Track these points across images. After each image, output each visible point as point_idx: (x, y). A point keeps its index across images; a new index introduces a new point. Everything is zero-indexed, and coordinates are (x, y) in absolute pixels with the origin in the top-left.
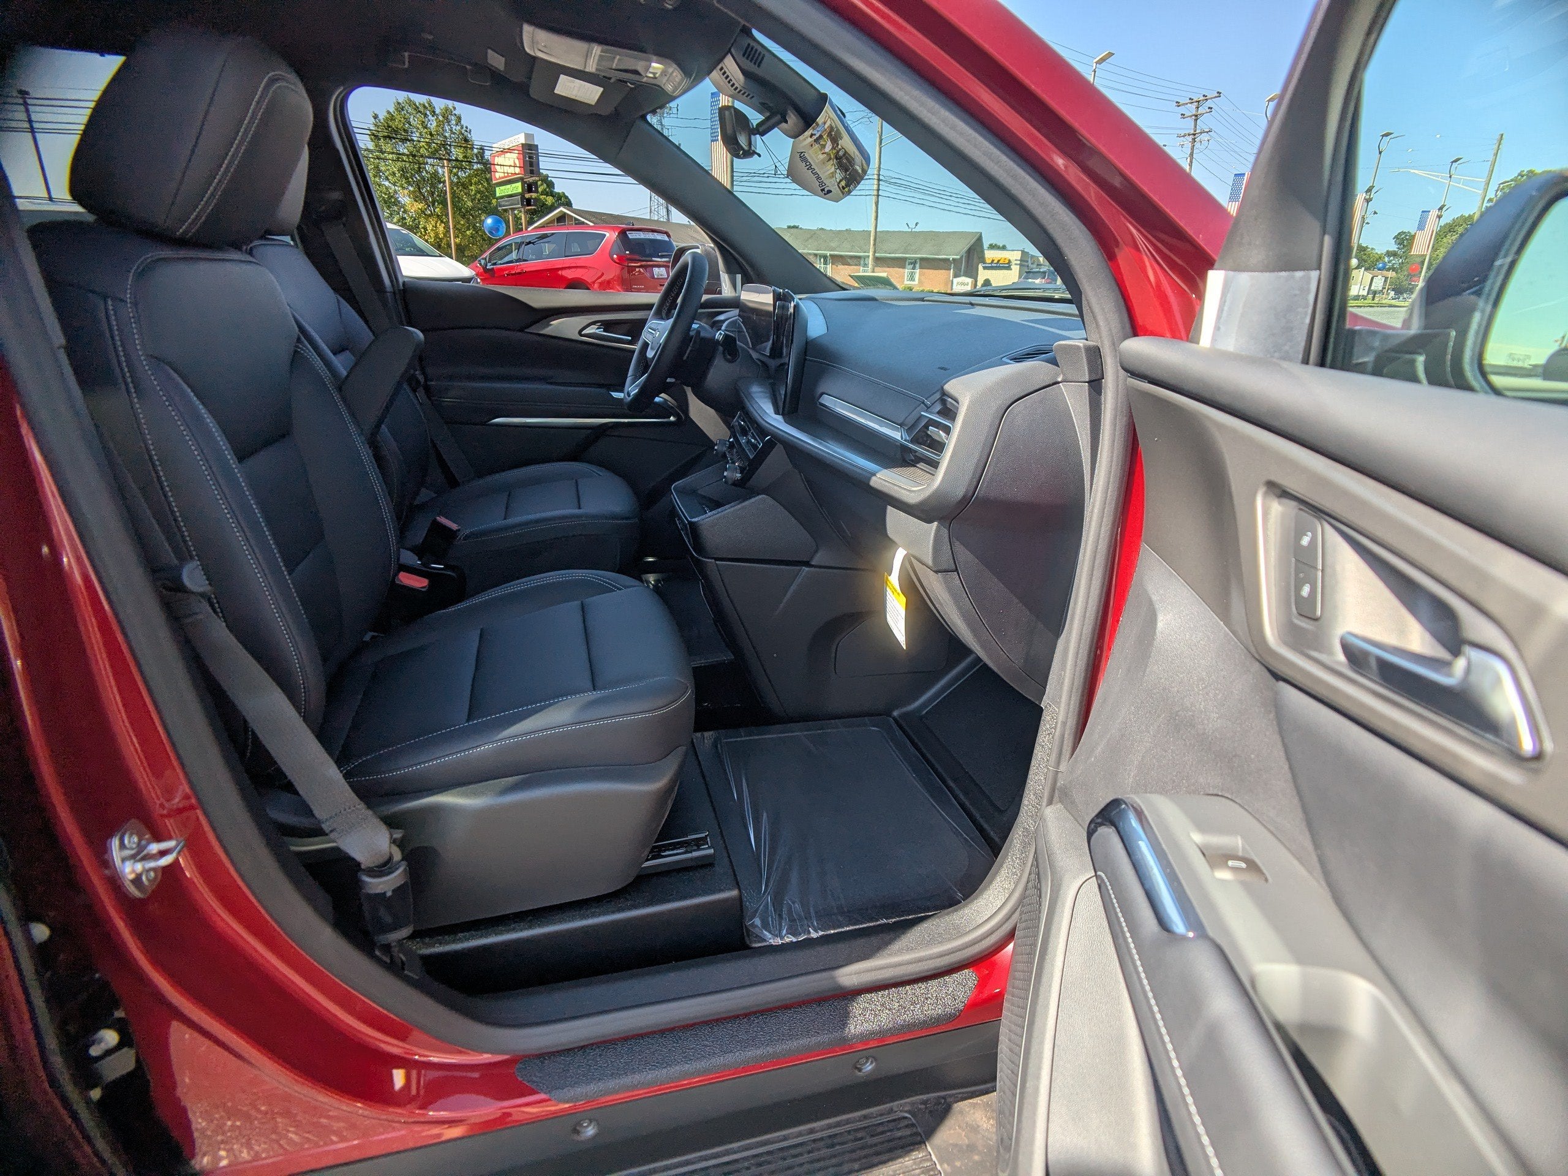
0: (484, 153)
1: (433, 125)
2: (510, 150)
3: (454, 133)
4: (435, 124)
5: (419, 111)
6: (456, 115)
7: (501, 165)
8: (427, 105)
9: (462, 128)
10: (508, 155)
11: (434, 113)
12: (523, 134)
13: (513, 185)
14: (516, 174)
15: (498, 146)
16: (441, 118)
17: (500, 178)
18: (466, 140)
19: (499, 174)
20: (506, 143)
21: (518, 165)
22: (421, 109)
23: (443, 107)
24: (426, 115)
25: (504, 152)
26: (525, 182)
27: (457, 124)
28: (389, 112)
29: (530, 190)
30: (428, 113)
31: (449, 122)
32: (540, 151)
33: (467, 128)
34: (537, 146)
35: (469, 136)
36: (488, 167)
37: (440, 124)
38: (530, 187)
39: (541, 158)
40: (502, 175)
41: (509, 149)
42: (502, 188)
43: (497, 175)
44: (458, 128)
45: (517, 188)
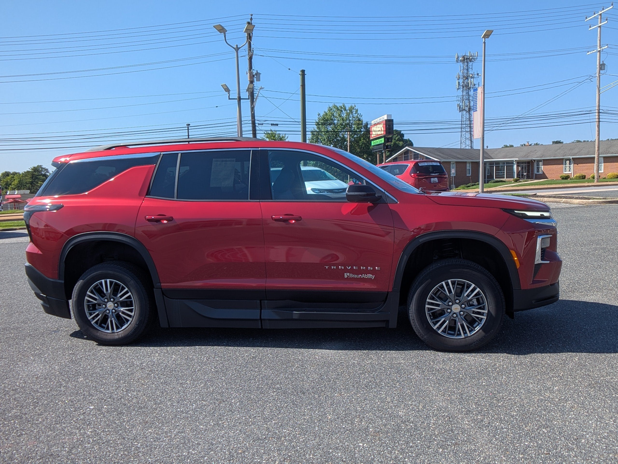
0: (367, 125)
1: (344, 115)
2: (379, 123)
3: (354, 118)
4: (345, 115)
5: (339, 110)
6: (355, 109)
7: (375, 131)
8: (342, 106)
9: (358, 114)
10: (378, 126)
11: (345, 109)
12: (386, 115)
13: (380, 140)
14: (381, 134)
15: (373, 122)
16: (348, 111)
17: (374, 137)
18: (359, 120)
19: (373, 135)
20: (378, 120)
21: (383, 130)
22: (340, 108)
23: (350, 106)
24: (342, 111)
25: (375, 125)
26: (386, 138)
27: (356, 113)
28: (325, 112)
29: (388, 142)
30: (343, 110)
31: (352, 113)
32: (394, 122)
33: (360, 114)
34: (393, 120)
35: (361, 118)
36: (368, 132)
37: (348, 115)
38: (387, 140)
39: (394, 126)
40: (374, 135)
41: (378, 123)
42: (375, 141)
43: (373, 136)
44: (356, 115)
45: (382, 140)
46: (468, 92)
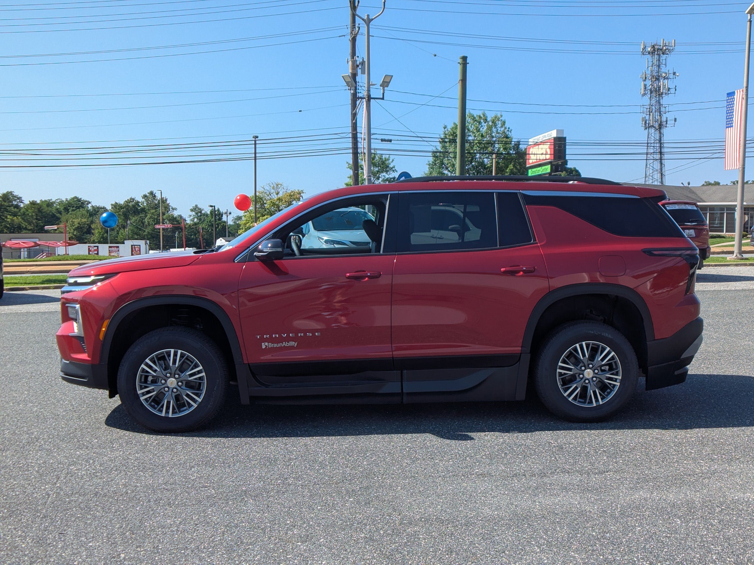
0: (519, 144)
1: (484, 129)
2: (543, 143)
3: (499, 133)
4: (485, 128)
5: (476, 121)
6: (502, 120)
7: (534, 154)
8: (482, 116)
9: (506, 128)
10: (540, 146)
11: (486, 121)
12: (555, 131)
13: (543, 167)
14: (546, 159)
15: (531, 141)
16: (490, 123)
17: (533, 163)
18: (507, 137)
19: (532, 160)
20: (540, 138)
21: (549, 153)
22: (477, 119)
23: (493, 116)
24: (480, 123)
25: (536, 144)
26: (554, 165)
27: (502, 127)
28: (455, 124)
29: (556, 171)
30: (482, 121)
31: (495, 126)
32: (567, 142)
33: (509, 128)
34: (565, 138)
35: (510, 133)
36: (522, 155)
37: (490, 128)
38: (555, 168)
39: (567, 147)
40: (534, 161)
41: (541, 142)
42: (534, 170)
43: (531, 161)
44: (503, 129)
45: (548, 169)
46: (659, 100)
